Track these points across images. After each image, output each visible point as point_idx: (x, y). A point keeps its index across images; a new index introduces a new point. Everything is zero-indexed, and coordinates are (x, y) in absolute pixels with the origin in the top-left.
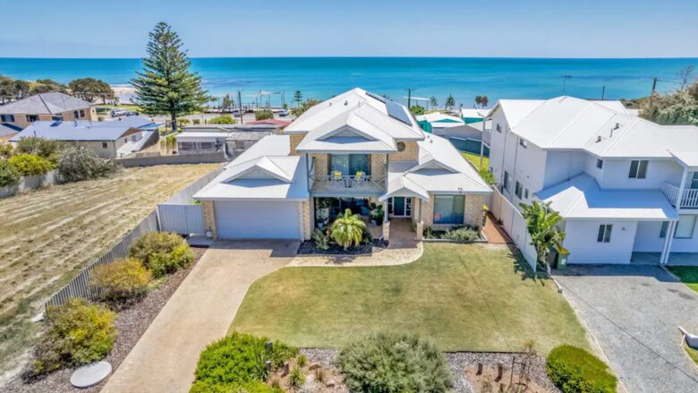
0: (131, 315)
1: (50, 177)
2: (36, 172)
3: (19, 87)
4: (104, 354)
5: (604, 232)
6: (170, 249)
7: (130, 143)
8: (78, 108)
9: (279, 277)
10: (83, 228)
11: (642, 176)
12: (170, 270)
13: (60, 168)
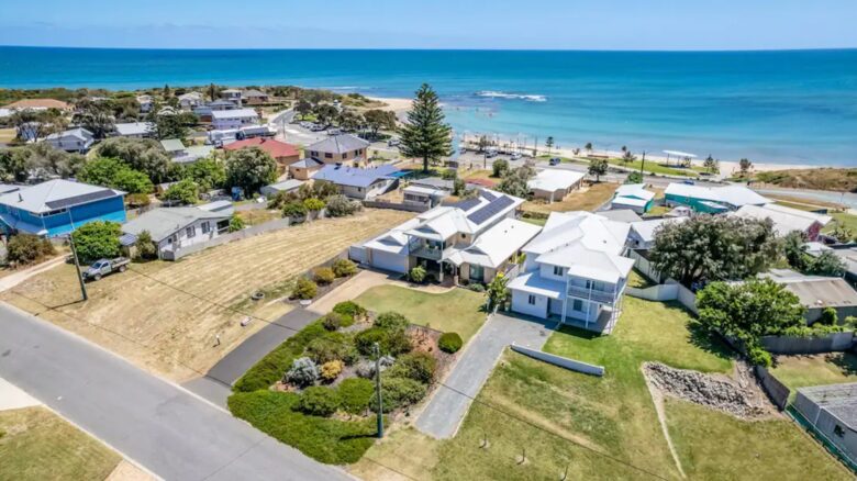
0: (323, 288)
1: (322, 212)
2: (316, 209)
3: (330, 111)
4: (311, 298)
5: (532, 299)
6: (345, 267)
7: (376, 188)
8: (358, 148)
9: (381, 287)
10: (323, 249)
11: (561, 274)
12: (344, 275)
13: (329, 207)
